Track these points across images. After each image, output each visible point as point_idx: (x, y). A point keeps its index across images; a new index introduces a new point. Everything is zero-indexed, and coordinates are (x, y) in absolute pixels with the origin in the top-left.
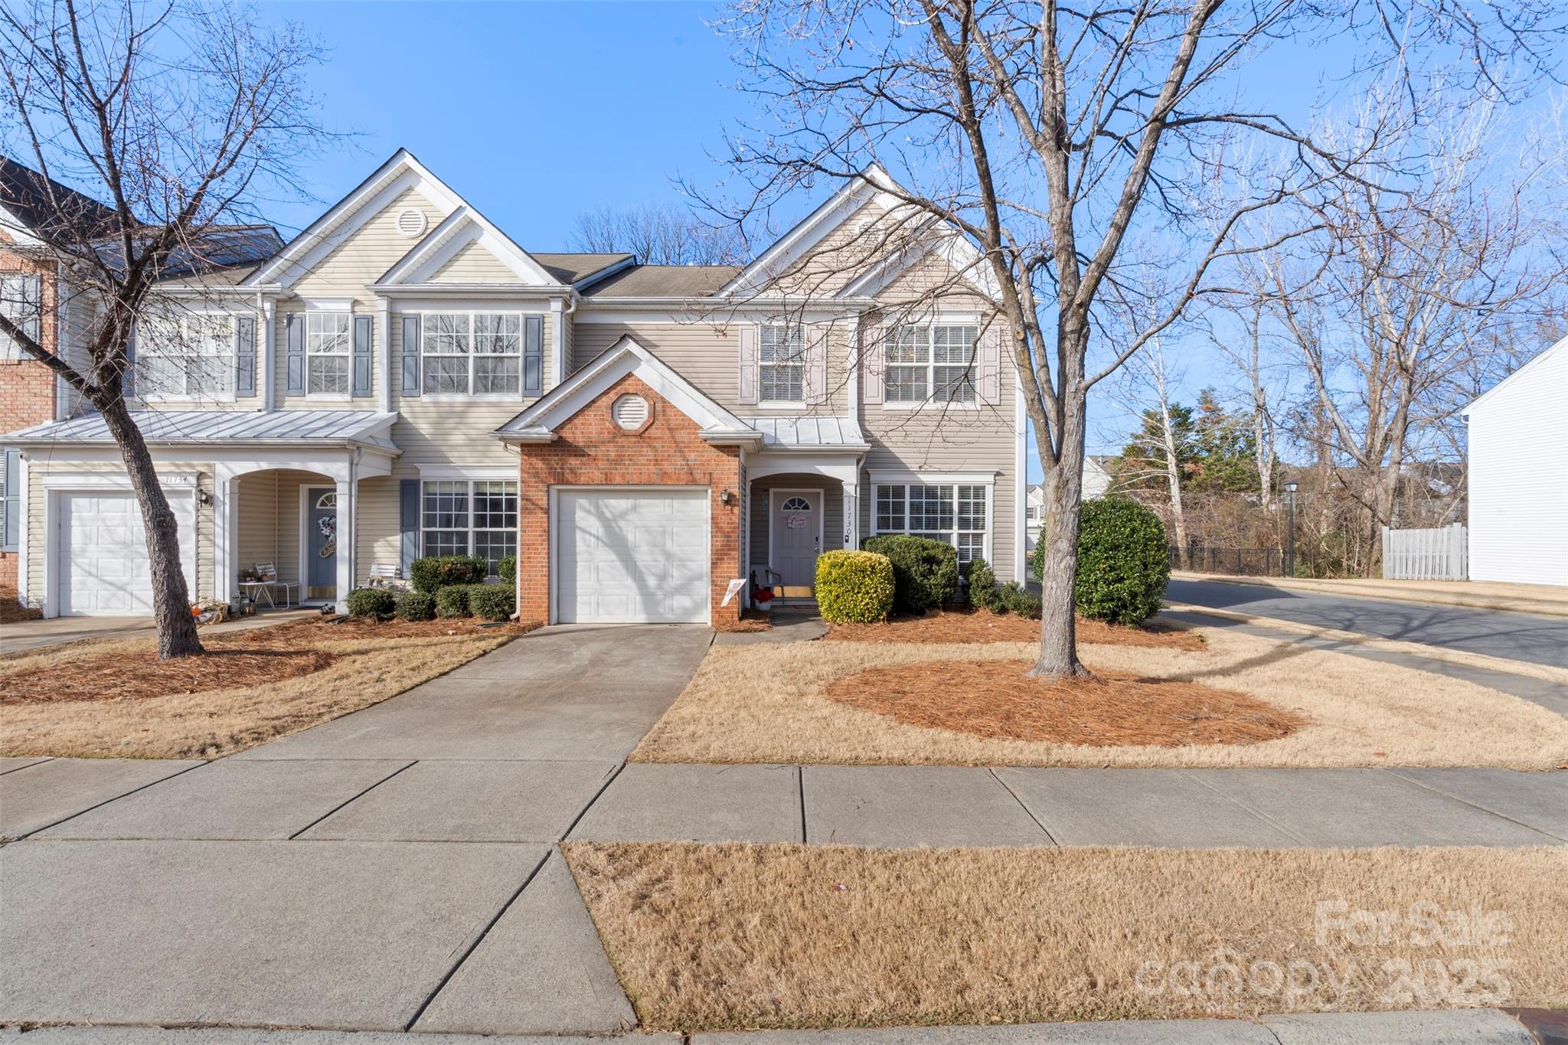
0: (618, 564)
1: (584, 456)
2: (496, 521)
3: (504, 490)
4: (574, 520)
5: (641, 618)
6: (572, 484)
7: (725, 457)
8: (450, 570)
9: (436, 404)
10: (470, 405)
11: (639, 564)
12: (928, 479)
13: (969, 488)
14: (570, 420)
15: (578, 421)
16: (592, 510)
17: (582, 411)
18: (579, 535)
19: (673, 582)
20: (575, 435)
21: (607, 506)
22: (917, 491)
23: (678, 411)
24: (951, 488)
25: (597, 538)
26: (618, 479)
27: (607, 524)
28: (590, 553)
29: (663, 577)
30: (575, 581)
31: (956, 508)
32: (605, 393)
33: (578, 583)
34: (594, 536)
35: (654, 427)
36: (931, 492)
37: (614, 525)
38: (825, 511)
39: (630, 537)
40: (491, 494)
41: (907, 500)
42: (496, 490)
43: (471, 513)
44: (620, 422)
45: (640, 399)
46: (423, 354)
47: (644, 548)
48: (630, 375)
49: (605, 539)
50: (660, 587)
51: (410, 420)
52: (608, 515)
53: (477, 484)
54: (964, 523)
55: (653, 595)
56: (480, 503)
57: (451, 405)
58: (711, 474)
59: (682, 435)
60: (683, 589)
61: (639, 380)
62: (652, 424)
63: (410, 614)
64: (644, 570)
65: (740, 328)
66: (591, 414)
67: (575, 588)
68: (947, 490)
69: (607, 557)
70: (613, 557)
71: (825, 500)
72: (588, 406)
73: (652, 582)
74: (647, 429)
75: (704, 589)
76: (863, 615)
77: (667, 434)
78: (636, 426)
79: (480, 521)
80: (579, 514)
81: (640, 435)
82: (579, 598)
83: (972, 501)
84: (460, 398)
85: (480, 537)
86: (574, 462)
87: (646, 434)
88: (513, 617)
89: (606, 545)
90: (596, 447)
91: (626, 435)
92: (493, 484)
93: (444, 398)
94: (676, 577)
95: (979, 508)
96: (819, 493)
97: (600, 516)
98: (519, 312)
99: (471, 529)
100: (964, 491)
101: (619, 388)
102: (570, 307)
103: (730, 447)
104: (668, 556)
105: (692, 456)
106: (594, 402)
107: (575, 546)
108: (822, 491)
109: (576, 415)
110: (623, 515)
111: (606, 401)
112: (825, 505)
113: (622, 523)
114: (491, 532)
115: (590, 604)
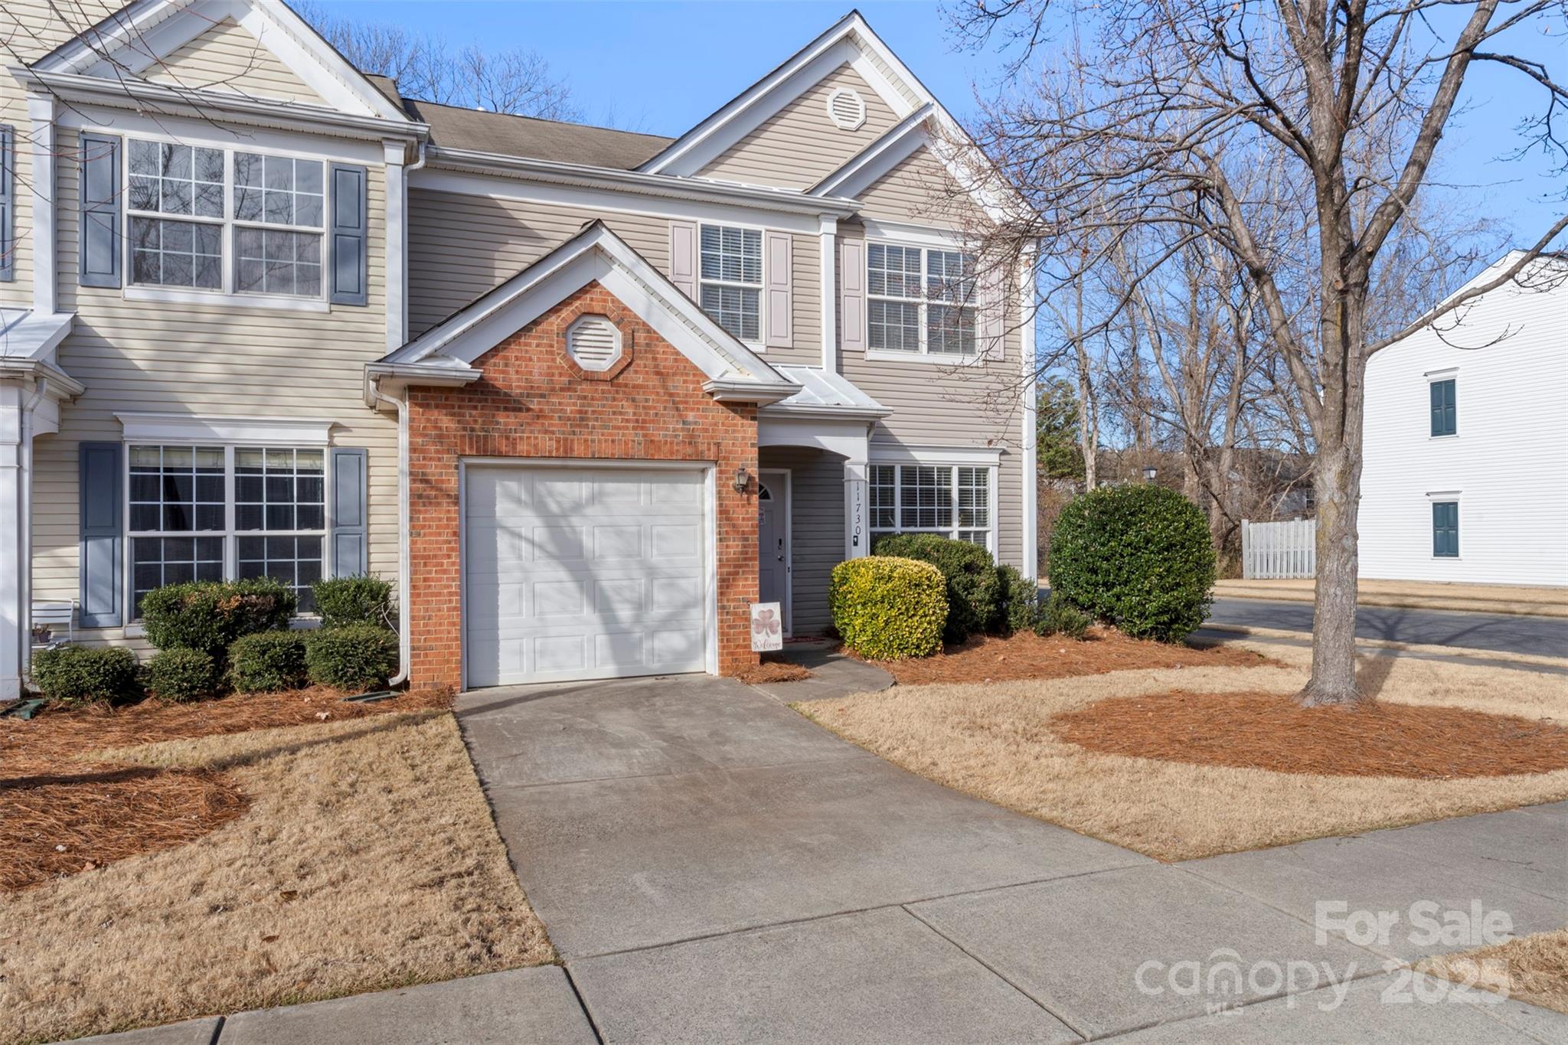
0: (571, 586)
1: (520, 410)
2: (280, 519)
3: (295, 463)
4: (492, 515)
5: (609, 670)
6: (501, 455)
7: (739, 420)
8: (241, 607)
9: (162, 305)
10: (235, 312)
11: (605, 584)
12: (924, 458)
13: (970, 470)
14: (495, 350)
15: (513, 352)
16: (524, 496)
17: (516, 336)
18: (503, 542)
19: (657, 613)
20: (507, 376)
21: (551, 494)
22: (909, 474)
23: (669, 346)
24: (948, 470)
25: (532, 543)
26: (578, 449)
27: (553, 522)
28: (523, 570)
29: (641, 605)
30: (495, 615)
31: (955, 496)
32: (555, 310)
33: (501, 619)
34: (527, 540)
35: (631, 368)
36: (926, 474)
37: (563, 523)
38: (793, 500)
39: (587, 541)
40: (269, 471)
41: (898, 486)
42: (276, 463)
43: (230, 503)
44: (577, 358)
45: (607, 325)
46: (127, 210)
47: (612, 560)
48: (594, 284)
49: (551, 548)
50: (637, 620)
51: (101, 332)
52: (554, 507)
53: (239, 451)
54: (966, 518)
55: (627, 632)
56: (248, 487)
57: (194, 309)
58: (718, 445)
59: (677, 384)
60: (673, 621)
61: (609, 294)
62: (630, 364)
63: (180, 690)
64: (610, 593)
65: (670, 224)
66: (531, 341)
67: (495, 628)
68: (946, 471)
69: (551, 576)
70: (562, 574)
71: (794, 486)
72: (527, 329)
73: (625, 613)
74: (622, 372)
75: (707, 620)
76: (918, 647)
77: (654, 381)
78: (604, 366)
79: (247, 518)
80: (503, 508)
81: (614, 379)
82: (502, 644)
83: (974, 487)
84: (210, 298)
85: (247, 547)
86: (506, 420)
87: (621, 380)
88: (394, 681)
89: (551, 556)
90: (542, 396)
91: (590, 378)
92: (273, 452)
93: (180, 295)
94: (662, 604)
95: (982, 496)
96: (783, 476)
97: (539, 507)
98: (323, 158)
99: (230, 533)
100: (964, 474)
101: (577, 303)
102: (417, 160)
103: (745, 404)
104: (651, 572)
105: (691, 416)
106: (535, 323)
107: (493, 558)
108: (788, 472)
109: (506, 343)
110: (577, 507)
111: (555, 323)
112: (793, 492)
113: (575, 521)
114: (269, 538)
115: (521, 653)
